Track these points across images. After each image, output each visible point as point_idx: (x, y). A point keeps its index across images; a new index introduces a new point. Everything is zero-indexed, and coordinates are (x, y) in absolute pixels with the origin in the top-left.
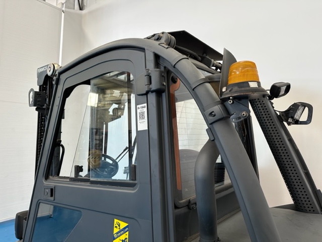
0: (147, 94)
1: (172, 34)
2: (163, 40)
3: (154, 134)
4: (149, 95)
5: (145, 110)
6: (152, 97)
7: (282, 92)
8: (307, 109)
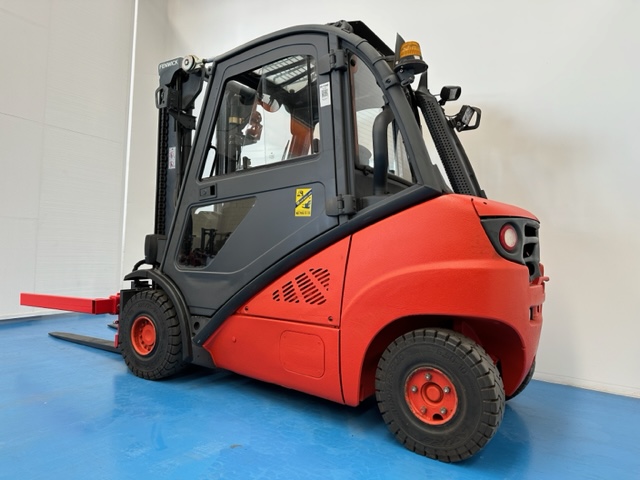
0: (329, 73)
1: (351, 23)
2: (343, 27)
3: (338, 107)
4: (332, 75)
5: (329, 87)
6: (336, 76)
7: (453, 96)
8: (475, 113)
